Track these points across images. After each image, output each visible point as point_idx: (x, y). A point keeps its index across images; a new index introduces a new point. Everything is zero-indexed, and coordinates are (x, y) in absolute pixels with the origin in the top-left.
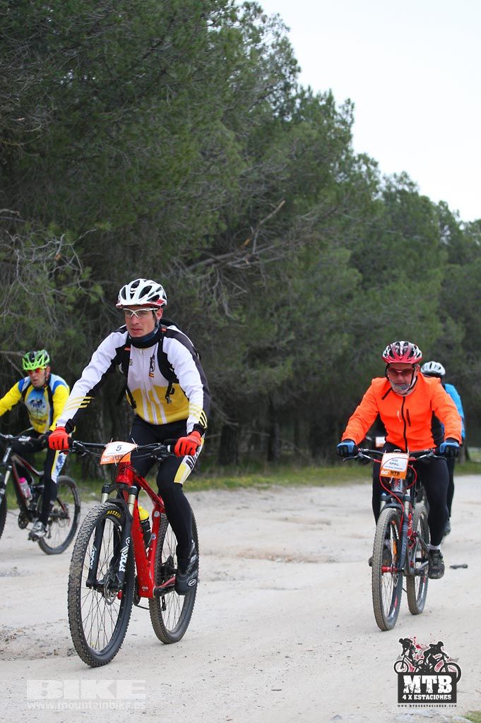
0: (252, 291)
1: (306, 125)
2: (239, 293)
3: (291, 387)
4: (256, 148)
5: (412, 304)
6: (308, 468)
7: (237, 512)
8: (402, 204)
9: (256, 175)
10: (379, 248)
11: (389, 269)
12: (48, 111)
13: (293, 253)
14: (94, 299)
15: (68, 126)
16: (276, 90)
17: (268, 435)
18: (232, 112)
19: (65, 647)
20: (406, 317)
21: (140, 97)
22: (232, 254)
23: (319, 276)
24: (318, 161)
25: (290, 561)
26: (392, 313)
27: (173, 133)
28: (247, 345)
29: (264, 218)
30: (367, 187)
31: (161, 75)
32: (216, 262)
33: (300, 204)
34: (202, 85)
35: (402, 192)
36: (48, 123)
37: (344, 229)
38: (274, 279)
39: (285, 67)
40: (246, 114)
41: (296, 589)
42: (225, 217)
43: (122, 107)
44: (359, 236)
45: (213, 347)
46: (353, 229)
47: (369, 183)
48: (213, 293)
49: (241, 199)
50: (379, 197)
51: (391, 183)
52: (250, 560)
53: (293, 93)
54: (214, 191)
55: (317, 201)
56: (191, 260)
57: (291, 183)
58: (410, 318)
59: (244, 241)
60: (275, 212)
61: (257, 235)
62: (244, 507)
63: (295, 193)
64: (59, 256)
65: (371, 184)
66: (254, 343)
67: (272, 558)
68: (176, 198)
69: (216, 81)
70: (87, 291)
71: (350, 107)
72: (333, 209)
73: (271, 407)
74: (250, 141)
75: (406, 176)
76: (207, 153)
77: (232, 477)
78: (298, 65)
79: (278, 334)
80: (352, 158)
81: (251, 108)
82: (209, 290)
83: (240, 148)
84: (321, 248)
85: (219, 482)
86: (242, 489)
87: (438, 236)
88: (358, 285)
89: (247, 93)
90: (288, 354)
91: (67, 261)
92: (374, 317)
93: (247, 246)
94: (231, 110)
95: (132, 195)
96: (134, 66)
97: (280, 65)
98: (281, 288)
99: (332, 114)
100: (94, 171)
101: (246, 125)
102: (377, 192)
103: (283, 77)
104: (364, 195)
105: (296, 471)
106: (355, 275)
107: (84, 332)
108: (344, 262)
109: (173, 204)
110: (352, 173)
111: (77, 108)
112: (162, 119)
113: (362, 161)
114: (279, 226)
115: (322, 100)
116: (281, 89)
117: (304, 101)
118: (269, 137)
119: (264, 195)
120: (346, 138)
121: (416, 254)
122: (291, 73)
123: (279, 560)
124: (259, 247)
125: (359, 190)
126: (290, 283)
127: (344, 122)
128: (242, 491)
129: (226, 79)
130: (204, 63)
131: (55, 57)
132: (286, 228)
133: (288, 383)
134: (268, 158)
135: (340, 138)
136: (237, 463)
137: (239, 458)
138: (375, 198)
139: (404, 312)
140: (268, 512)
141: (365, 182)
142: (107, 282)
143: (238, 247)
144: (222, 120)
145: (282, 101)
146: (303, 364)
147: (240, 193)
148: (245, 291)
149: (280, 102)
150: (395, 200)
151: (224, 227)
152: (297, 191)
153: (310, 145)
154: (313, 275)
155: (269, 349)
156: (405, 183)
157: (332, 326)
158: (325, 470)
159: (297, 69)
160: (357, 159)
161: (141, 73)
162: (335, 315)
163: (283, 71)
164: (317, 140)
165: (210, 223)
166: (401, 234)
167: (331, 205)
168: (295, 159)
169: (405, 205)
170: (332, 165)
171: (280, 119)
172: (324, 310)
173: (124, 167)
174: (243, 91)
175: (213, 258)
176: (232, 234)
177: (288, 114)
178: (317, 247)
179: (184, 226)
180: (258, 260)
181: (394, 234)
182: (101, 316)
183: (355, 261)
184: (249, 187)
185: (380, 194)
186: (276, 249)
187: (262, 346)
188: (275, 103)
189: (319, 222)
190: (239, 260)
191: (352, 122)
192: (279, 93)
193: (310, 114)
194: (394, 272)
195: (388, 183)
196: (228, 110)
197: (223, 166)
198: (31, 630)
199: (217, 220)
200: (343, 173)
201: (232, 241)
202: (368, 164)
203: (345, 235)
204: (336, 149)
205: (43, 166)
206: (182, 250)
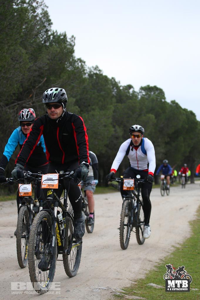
1: (55, 47)
4: (34, 57)
5: (101, 120)
8: (96, 78)
9: (34, 68)
10: (87, 97)
11: (91, 106)
16: (42, 32)
20: (99, 126)
22: (25, 101)
24: (60, 62)
26: (93, 124)
29: (37, 86)
30: (81, 72)
32: (18, 104)
33: (53, 80)
35: (96, 74)
37: (71, 89)
40: (30, 43)
42: (22, 85)
44: (78, 93)
46: (75, 89)
47: (82, 70)
49: (28, 78)
50: (86, 76)
53: (50, 33)
54: (17, 75)
55: (60, 77)
56: (8, 104)
57: (49, 71)
59: (30, 95)
60: (42, 83)
61: (35, 93)
63: (51, 75)
69: (16, 28)
71: (73, 39)
72: (67, 81)
74: (31, 54)
75: (97, 67)
76: (14, 59)
78: (51, 21)
80: (75, 60)
81: (31, 40)
83: (28, 57)
87: (111, 92)
88: (78, 113)
93: (31, 97)
94: (23, 41)
97: (44, 22)
99: (66, 42)
102: (85, 74)
103: (45, 27)
104: (80, 75)
106: (77, 109)
108: (73, 104)
110: (75, 66)
113: (79, 61)
114: (44, 89)
115: (62, 36)
116: (45, 32)
117: (54, 37)
118: (40, 52)
119: (38, 76)
120: (72, 51)
121: (102, 99)
122: (48, 25)
124: (36, 98)
125: (78, 73)
127: (71, 45)
129: (21, 28)
130: (12, 21)
134: (39, 60)
135: (69, 52)
138: (84, 77)
139: (98, 123)
141: (80, 70)
143: (27, 98)
144: (20, 45)
145: (45, 36)
147: (28, 75)
150: (93, 77)
151: (21, 90)
153: (57, 55)
156: (97, 70)
159: (51, 23)
160: (77, 60)
163: (45, 24)
164: (59, 53)
165: (16, 88)
166: (96, 91)
167: (66, 79)
168: (51, 61)
170: (66, 63)
171: (44, 44)
174: (29, 33)
176: (25, 93)
177: (48, 42)
179: (5, 89)
180: (36, 103)
181: (93, 91)
183: (77, 103)
184: (31, 73)
185: (87, 75)
188: (42, 38)
190: (28, 103)
191: (74, 45)
192: (43, 34)
193: (57, 42)
194: (94, 107)
195: (90, 70)
196: (22, 41)
197: (21, 65)
199: (18, 87)
200: (71, 66)
201: (25, 96)
202: (81, 62)
203: (72, 92)
204: (68, 56)
206: (4, 100)
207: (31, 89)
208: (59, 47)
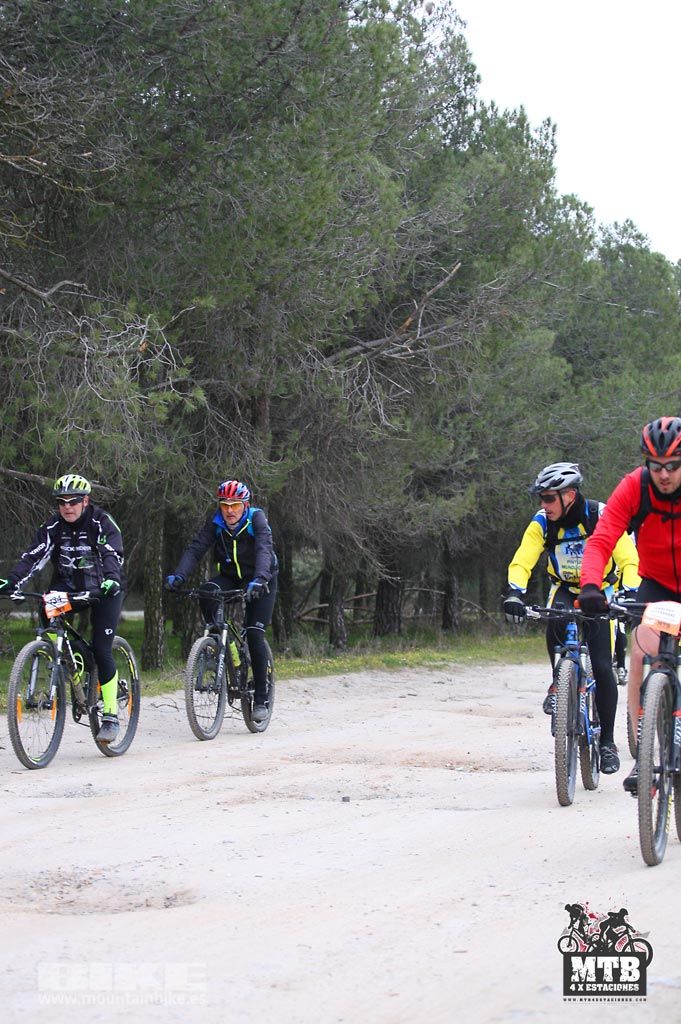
0: (417, 390)
1: (489, 156)
2: (399, 394)
3: (473, 525)
4: (420, 191)
5: (643, 405)
6: (500, 638)
7: (400, 701)
8: (627, 265)
9: (419, 228)
10: (595, 327)
11: (609, 358)
12: (125, 142)
13: (474, 335)
14: (191, 407)
15: (155, 162)
16: (446, 108)
17: (443, 593)
18: (384, 140)
19: (161, 895)
20: (634, 424)
21: (254, 120)
22: (388, 338)
23: (511, 369)
24: (507, 207)
25: (476, 769)
26: (614, 418)
27: (304, 169)
28: (411, 467)
29: (429, 289)
30: (578, 243)
31: (283, 89)
32: (365, 351)
33: (482, 268)
34: (342, 103)
35: (627, 249)
36: (125, 158)
37: (545, 302)
38: (448, 373)
39: (458, 76)
40: (404, 143)
41: (485, 809)
42: (378, 286)
43: (230, 137)
44: (566, 312)
45: (362, 471)
46: (558, 301)
47: (579, 236)
48: (362, 393)
49: (397, 261)
51: (610, 235)
52: (420, 769)
53: (470, 111)
54: (362, 250)
55: (505, 261)
56: (331, 347)
57: (470, 238)
59: (405, 321)
60: (447, 279)
61: (422, 312)
62: (410, 695)
63: (475, 253)
64: (144, 346)
65: (583, 238)
66: (420, 465)
67: (452, 764)
68: (309, 260)
69: (360, 96)
70: (183, 396)
71: (550, 130)
72: (529, 274)
73: (446, 554)
74: (410, 181)
75: (632, 226)
76: (351, 197)
77: (393, 653)
78: (476, 72)
79: (453, 452)
80: (555, 202)
81: (411, 134)
82: (357, 389)
83: (400, 188)
85: (375, 659)
86: (407, 669)
88: (566, 380)
89: (406, 113)
90: (469, 479)
91: (155, 353)
92: (590, 424)
93: (408, 328)
94: (382, 137)
96: (245, 77)
97: (451, 72)
98: (458, 386)
99: (525, 140)
100: (192, 225)
101: (405, 156)
102: (592, 249)
103: (455, 88)
104: (572, 254)
105: (483, 643)
106: (563, 367)
107: (184, 451)
108: (546, 348)
109: (304, 268)
110: (555, 223)
111: (166, 137)
112: (286, 149)
113: (568, 206)
114: (454, 299)
115: (511, 119)
116: (453, 106)
117: (485, 123)
118: (439, 174)
119: (431, 256)
120: (546, 173)
121: (647, 335)
122: (466, 84)
123: (461, 768)
124: (426, 329)
125: (566, 247)
126: (470, 379)
127: (543, 151)
128: (408, 672)
129: (376, 93)
130: (344, 71)
131: (135, 67)
132: (464, 302)
133: (470, 520)
134: (436, 203)
135: (538, 174)
136: (400, 632)
137: (402, 625)
138: (589, 258)
139: (631, 416)
140: (445, 701)
141: (575, 235)
142: (211, 381)
143: (396, 329)
144: (371, 150)
145: (456, 122)
146: (491, 492)
147: (398, 253)
148: (407, 391)
149: (453, 125)
150: (617, 258)
151: (376, 299)
152: (479, 249)
153: (497, 185)
154: (502, 367)
155: (443, 472)
156: (631, 236)
157: (530, 439)
158: (524, 640)
159: (476, 77)
160: (561, 202)
161: (258, 85)
162: (535, 424)
163: (456, 80)
164: (505, 177)
165: (357, 295)
166: (626, 307)
167: (527, 268)
168: (475, 204)
169: (631, 266)
170: (527, 211)
171: (452, 148)
172: (519, 416)
173: (234, 219)
174: (400, 110)
175: (361, 345)
176: (388, 312)
177: (464, 141)
178: (508, 328)
179: (320, 300)
180: (424, 347)
181: (616, 307)
182: (205, 428)
183: (562, 347)
184: (410, 244)
185: (596, 250)
186: (450, 330)
187: (431, 468)
188: (445, 126)
189: (510, 292)
190: (399, 347)
191: (554, 151)
192: (450, 112)
193: (495, 140)
194: (616, 360)
195: (607, 235)
196: (379, 136)
197: (374, 215)
198: (112, 871)
199: (366, 290)
200: (542, 223)
201: (387, 321)
202: (577, 209)
203: (547, 310)
204: (533, 189)
205: (120, 219)
206: (317, 334)
207: (409, 300)
208: (504, 159)
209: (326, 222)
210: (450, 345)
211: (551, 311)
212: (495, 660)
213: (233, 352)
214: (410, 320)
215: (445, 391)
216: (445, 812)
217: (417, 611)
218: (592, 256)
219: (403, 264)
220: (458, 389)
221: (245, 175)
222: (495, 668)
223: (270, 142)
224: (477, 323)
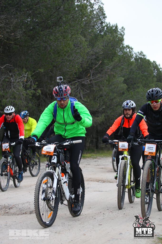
0: (91, 92)
1: (109, 36)
2: (87, 92)
3: (104, 124)
4: (92, 44)
5: (144, 96)
6: (110, 151)
7: (86, 166)
8: (141, 62)
9: (92, 53)
10: (133, 77)
11: (136, 84)
12: (22, 31)
13: (104, 79)
14: (38, 94)
15: (29, 36)
16: (98, 24)
17: (96, 140)
18: (84, 31)
19: (29, 211)
20: (142, 100)
21: (53, 26)
22: (84, 79)
23: (113, 87)
24: (112, 48)
25: (104, 182)
26: (137, 99)
27: (64, 38)
29: (95, 67)
31: (60, 19)
32: (78, 82)
33: (106, 62)
34: (74, 22)
35: (141, 58)
36: (22, 35)
37: (121, 70)
38: (98, 87)
39: (101, 16)
40: (88, 32)
41: (106, 191)
42: (81, 66)
43: (47, 30)
44: (126, 73)
46: (124, 71)
47: (129, 55)
49: (86, 60)
51: (137, 55)
52: (91, 182)
53: (104, 25)
54: (78, 58)
55: (112, 61)
56: (70, 81)
57: (103, 55)
58: (143, 101)
59: (88, 75)
60: (98, 65)
61: (92, 73)
62: (88, 164)
63: (105, 59)
64: (26, 80)
66: (91, 109)
67: (98, 181)
68: (65, 60)
69: (78, 21)
70: (35, 92)
71: (123, 29)
72: (118, 64)
73: (97, 131)
74: (90, 41)
75: (142, 53)
76: (75, 45)
78: (106, 15)
79: (99, 106)
80: (124, 47)
81: (90, 30)
82: (76, 91)
83: (87, 43)
84: (114, 77)
86: (87, 158)
87: (153, 73)
88: (126, 89)
89: (89, 25)
90: (103, 113)
91: (28, 82)
95: (51, 60)
96: (51, 16)
97: (99, 15)
99: (117, 32)
100: (38, 51)
101: (88, 35)
102: (132, 58)
103: (100, 19)
104: (128, 59)
105: (106, 152)
106: (125, 86)
107: (35, 105)
108: (121, 82)
109: (64, 62)
110: (124, 52)
111: (31, 30)
112: (60, 34)
114: (100, 70)
115: (114, 27)
116: (100, 23)
117: (108, 28)
118: (96, 40)
119: (94, 59)
120: (122, 40)
121: (146, 79)
122: (103, 18)
123: (100, 182)
124: (93, 77)
125: (127, 58)
126: (103, 89)
127: (121, 34)
128: (88, 159)
129: (82, 20)
130: (74, 15)
131: (24, 13)
132: (102, 70)
133: (103, 122)
134: (96, 47)
135: (120, 40)
136: (86, 149)
137: (86, 148)
138: (132, 60)
139: (141, 99)
140: (96, 166)
142: (42, 89)
143: (86, 77)
144: (80, 34)
145: (100, 27)
146: (108, 116)
147: (86, 58)
148: (88, 92)
149: (100, 28)
150: (138, 61)
151: (81, 70)
152: (106, 58)
153: (110, 43)
154: (111, 86)
155: (96, 111)
156: (142, 55)
157: (118, 103)
159: (105, 17)
160: (125, 47)
161: (54, 18)
162: (118, 100)
163: (101, 17)
164: (112, 41)
165: (77, 69)
166: (141, 72)
167: (117, 62)
168: (105, 47)
169: (142, 62)
170: (117, 49)
171: (100, 34)
172: (115, 98)
173: (47, 50)
174: (87, 24)
175: (77, 81)
176: (84, 73)
177: (102, 32)
178: (112, 77)
179: (68, 70)
180: (92, 81)
181: (138, 72)
182: (40, 100)
183: (125, 82)
184: (89, 56)
185: (133, 59)
186: (98, 77)
187: (94, 110)
188: (98, 28)
189: (113, 68)
190: (86, 81)
191: (124, 34)
192: (99, 25)
193: (110, 32)
194: (138, 85)
195: (136, 55)
196: (82, 31)
197: (81, 50)
198: (17, 205)
199: (79, 68)
200: (121, 52)
201: (84, 75)
202: (129, 49)
203: (122, 73)
204: (119, 43)
205: (20, 50)
206: (67, 78)
207: (89, 70)
208: (112, 36)
209: (69, 51)
210: (99, 80)
211: (123, 73)
212: (109, 156)
213: (47, 82)
214: (89, 74)
215: (97, 92)
216: (96, 192)
217: (90, 144)
218: (133, 60)
219: (88, 61)
220: (100, 91)
221: (51, 40)
222: (109, 158)
223: (56, 32)
224: (105, 75)
